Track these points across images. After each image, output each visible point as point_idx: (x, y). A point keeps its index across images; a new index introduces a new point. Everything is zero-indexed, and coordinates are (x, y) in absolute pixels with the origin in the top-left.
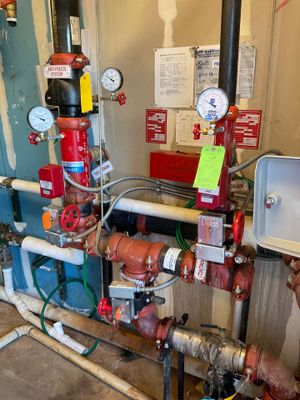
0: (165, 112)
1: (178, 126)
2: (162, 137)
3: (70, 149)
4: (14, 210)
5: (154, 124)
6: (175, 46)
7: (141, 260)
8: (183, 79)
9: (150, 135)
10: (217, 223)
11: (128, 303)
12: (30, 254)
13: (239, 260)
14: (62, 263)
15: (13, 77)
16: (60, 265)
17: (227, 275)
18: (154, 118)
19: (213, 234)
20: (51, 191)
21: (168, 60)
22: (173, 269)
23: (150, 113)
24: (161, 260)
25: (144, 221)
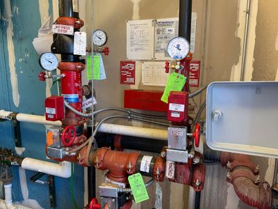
0: (134, 63)
1: (143, 72)
2: (132, 80)
3: (69, 85)
4: (16, 138)
5: (126, 71)
6: (141, 19)
7: (122, 166)
8: (146, 40)
9: (123, 79)
10: (182, 132)
11: (114, 200)
12: (28, 171)
13: (197, 161)
14: (53, 177)
15: (21, 39)
16: (52, 179)
17: (188, 173)
18: (126, 67)
19: (179, 141)
20: (54, 115)
21: (136, 28)
22: (148, 171)
23: (123, 63)
24: (138, 166)
25: (119, 140)
